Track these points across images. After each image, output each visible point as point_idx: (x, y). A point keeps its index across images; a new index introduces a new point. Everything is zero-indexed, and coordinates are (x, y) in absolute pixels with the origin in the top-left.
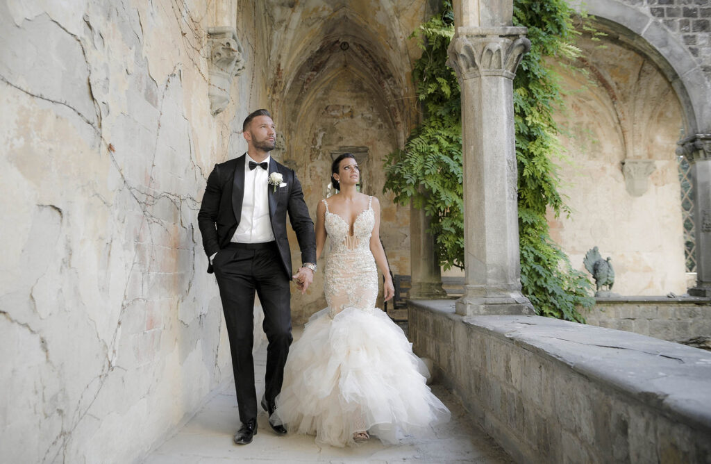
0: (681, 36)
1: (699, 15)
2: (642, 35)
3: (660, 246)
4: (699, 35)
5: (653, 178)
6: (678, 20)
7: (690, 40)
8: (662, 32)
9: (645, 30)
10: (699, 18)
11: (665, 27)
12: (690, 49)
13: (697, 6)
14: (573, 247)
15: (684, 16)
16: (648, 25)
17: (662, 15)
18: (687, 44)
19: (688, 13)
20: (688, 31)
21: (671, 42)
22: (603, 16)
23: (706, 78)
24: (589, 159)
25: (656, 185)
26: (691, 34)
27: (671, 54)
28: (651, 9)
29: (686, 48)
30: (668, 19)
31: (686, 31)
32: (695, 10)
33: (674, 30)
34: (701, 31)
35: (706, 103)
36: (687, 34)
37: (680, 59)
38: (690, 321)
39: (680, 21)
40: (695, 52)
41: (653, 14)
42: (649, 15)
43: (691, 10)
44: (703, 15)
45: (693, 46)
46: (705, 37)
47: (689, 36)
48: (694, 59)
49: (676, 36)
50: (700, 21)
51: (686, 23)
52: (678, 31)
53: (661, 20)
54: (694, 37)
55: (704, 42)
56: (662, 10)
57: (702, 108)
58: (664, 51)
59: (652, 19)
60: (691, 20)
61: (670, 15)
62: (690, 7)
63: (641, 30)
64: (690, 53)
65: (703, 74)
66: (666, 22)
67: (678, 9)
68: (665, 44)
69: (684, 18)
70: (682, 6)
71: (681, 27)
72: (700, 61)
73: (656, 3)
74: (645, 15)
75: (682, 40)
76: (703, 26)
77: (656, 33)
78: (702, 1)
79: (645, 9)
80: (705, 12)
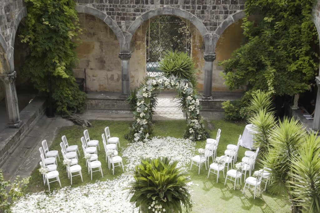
0: (116, 22)
1: (122, 15)
2: (104, 21)
3: (137, 70)
4: (122, 21)
5: (136, 47)
7: (119, 23)
8: (110, 20)
9: (105, 19)
10: (122, 16)
11: (112, 19)
12: (119, 26)
13: (122, 12)
14: (108, 69)
15: (118, 15)
16: (106, 18)
17: (110, 15)
18: (118, 24)
19: (119, 14)
20: (119, 20)
21: (113, 24)
22: (92, 14)
23: (124, 36)
24: (114, 40)
25: (137, 49)
26: (119, 21)
27: (113, 28)
28: (107, 12)
29: (118, 26)
30: (112, 16)
31: (118, 20)
32: (121, 13)
33: (114, 20)
34: (122, 20)
35: (123, 43)
36: (118, 21)
37: (116, 29)
38: (115, 104)
39: (116, 17)
40: (121, 27)
41: (107, 14)
42: (107, 15)
43: (120, 13)
44: (123, 15)
45: (120, 25)
46: (124, 22)
47: (119, 22)
48: (120, 29)
49: (114, 21)
50: (122, 17)
51: (117, 18)
52: (115, 20)
53: (110, 16)
54: (120, 22)
55: (123, 24)
56: (110, 13)
57: (122, 45)
58: (111, 27)
59: (107, 16)
60: (119, 16)
61: (113, 15)
62: (119, 12)
63: (104, 19)
64: (119, 27)
65: (123, 34)
66: (112, 17)
67: (116, 13)
68: (111, 24)
69: (117, 16)
70: (117, 12)
71: (116, 19)
72: (122, 30)
73: (108, 11)
74: (105, 15)
75: (116, 23)
76: (123, 19)
77: (108, 20)
78: (123, 10)
79: (105, 12)
80: (124, 14)
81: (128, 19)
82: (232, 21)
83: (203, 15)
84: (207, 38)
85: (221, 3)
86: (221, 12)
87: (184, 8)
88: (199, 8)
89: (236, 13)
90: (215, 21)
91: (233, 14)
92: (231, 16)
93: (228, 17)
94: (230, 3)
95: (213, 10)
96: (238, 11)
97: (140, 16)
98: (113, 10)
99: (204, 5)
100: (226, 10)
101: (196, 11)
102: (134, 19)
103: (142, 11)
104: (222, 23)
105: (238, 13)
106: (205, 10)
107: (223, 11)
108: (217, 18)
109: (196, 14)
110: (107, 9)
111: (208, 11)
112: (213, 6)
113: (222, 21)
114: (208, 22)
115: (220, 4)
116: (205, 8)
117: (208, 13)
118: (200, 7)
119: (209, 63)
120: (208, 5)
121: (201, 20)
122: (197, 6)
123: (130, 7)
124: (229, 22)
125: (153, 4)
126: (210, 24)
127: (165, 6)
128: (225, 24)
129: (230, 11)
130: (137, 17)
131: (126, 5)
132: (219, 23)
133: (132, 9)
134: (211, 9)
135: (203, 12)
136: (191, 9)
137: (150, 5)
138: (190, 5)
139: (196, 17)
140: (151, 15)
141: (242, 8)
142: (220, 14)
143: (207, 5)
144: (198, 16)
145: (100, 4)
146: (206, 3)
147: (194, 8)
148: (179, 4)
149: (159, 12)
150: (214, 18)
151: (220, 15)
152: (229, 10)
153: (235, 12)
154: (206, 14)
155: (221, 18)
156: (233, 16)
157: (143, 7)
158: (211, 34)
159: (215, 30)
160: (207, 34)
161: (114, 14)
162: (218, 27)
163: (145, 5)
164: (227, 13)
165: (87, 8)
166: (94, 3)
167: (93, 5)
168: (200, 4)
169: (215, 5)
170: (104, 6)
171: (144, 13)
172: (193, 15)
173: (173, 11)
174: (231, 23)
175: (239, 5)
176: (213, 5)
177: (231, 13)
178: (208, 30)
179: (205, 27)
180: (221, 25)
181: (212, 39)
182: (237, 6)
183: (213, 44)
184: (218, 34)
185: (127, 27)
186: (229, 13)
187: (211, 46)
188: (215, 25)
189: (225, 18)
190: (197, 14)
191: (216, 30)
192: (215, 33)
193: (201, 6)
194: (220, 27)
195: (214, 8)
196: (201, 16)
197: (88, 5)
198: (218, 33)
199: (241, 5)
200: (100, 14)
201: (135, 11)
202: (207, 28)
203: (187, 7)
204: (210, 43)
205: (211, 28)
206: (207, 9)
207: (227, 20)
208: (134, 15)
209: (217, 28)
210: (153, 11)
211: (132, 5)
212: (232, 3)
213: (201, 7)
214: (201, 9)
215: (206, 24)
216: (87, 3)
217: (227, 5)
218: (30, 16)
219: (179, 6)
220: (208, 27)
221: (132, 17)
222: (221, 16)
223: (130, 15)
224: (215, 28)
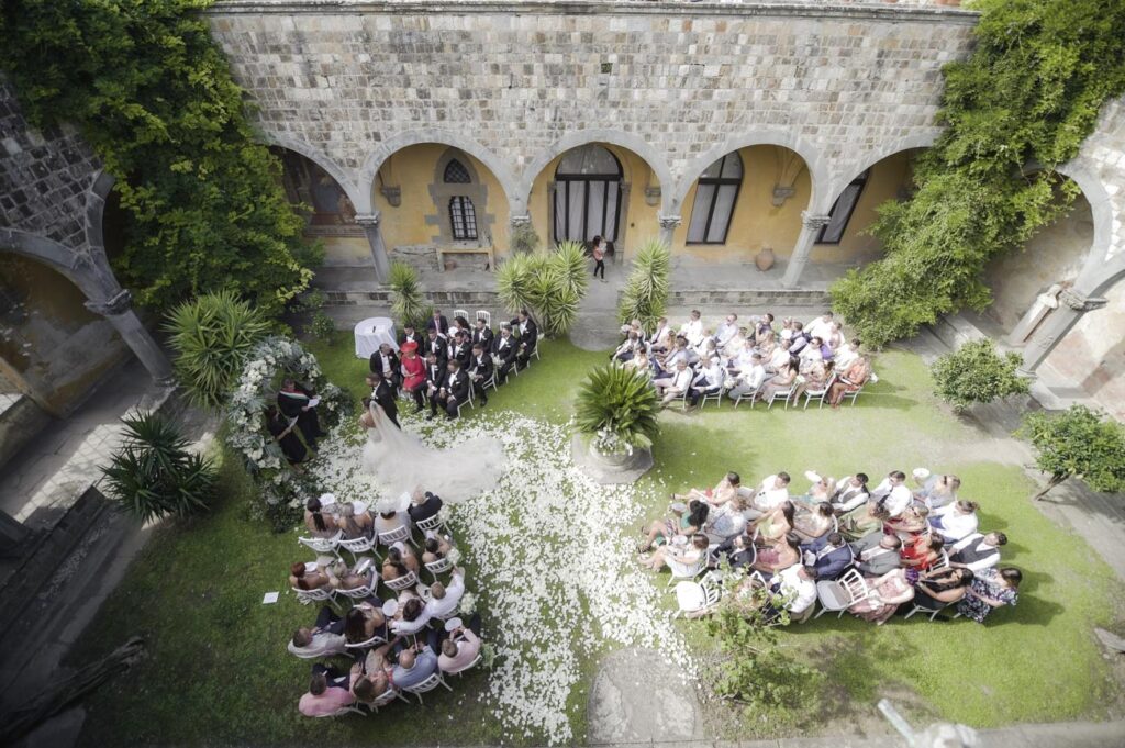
82: (99, 202)
83: (31, 218)
84: (86, 266)
85: (49, 170)
86: (65, 194)
88: (8, 204)
89: (94, 181)
90: (68, 219)
91: (91, 186)
92: (90, 193)
93: (88, 198)
94: (66, 163)
95: (45, 196)
96: (95, 175)
99: (13, 190)
100: (71, 183)
101: (8, 218)
104: (86, 216)
105: (98, 180)
106: (27, 204)
107: (66, 186)
108: (68, 210)
109: (13, 225)
111: (33, 202)
112: (37, 185)
113: (83, 212)
114: (56, 228)
115: (46, 173)
116: (20, 197)
117: (40, 207)
118: (7, 199)
120: (23, 188)
121: (38, 234)
124: (97, 206)
126: (66, 231)
128: (91, 213)
129: (82, 182)
132: (81, 219)
134: (39, 194)
135: (26, 212)
139: (21, 231)
141: (95, 165)
142: (65, 197)
143: (19, 188)
144: (22, 226)
146: (14, 185)
150: (63, 213)
151: (67, 199)
152: (78, 180)
153: (90, 179)
154: (37, 212)
155: (75, 206)
156: (94, 190)
158: (83, 252)
159: (84, 240)
160: (75, 257)
162: (85, 229)
164: (76, 188)
168: (3, 193)
169: (37, 181)
172: (10, 230)
174: (102, 209)
175: (86, 161)
176: (34, 182)
177: (85, 187)
178: (71, 247)
179: (60, 244)
180: (87, 222)
181: (96, 262)
182: (83, 165)
183: (104, 271)
184: (98, 244)
186: (80, 186)
187: (104, 278)
188: (76, 227)
189: (83, 201)
190: (15, 222)
191: (87, 238)
192: (90, 247)
193: (8, 195)
194: (89, 229)
195: (43, 188)
196: (30, 223)
198: (95, 242)
199: (90, 159)
202: (65, 244)
204: (98, 272)
205: (72, 238)
206: (29, 199)
207: (89, 203)
209: (83, 233)
212: (71, 163)
213: (12, 200)
214: (15, 203)
215: (56, 237)
217: (64, 170)
220: (67, 239)
222: (72, 201)
224: (82, 236)
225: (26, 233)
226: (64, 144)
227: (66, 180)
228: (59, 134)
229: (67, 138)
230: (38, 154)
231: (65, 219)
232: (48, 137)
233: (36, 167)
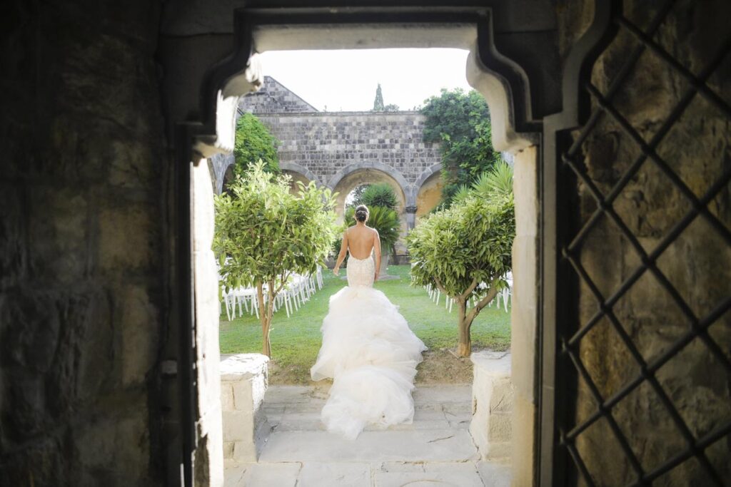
4: (323, 176)
6: (317, 171)
10: (323, 171)
16: (308, 173)
18: (319, 179)
19: (320, 169)
26: (320, 176)
28: (309, 168)
40: (321, 181)
51: (319, 172)
52: (317, 175)
56: (312, 168)
60: (321, 171)
62: (321, 167)
66: (313, 172)
67: (317, 168)
73: (310, 166)
76: (324, 173)
77: (310, 175)
78: (324, 165)
79: (307, 168)
80: (325, 169)
81: (328, 173)
82: (430, 172)
83: (401, 167)
84: (408, 189)
85: (419, 156)
86: (419, 165)
87: (383, 161)
88: (398, 161)
91: (431, 166)
92: (428, 168)
93: (426, 169)
94: (427, 156)
95: (411, 163)
96: (435, 163)
97: (341, 170)
98: (314, 165)
100: (423, 163)
101: (395, 164)
102: (335, 173)
103: (343, 165)
104: (421, 175)
105: (435, 165)
106: (404, 163)
107: (421, 163)
108: (416, 170)
110: (308, 165)
111: (406, 163)
113: (421, 173)
114: (407, 174)
115: (417, 157)
116: (403, 161)
117: (407, 166)
119: (412, 215)
120: (406, 158)
121: (400, 173)
122: (395, 159)
123: (331, 162)
124: (428, 173)
125: (353, 158)
126: (410, 176)
127: (365, 160)
128: (423, 175)
130: (338, 171)
131: (327, 161)
132: (418, 175)
133: (333, 164)
134: (409, 162)
135: (401, 165)
136: (390, 162)
137: (350, 159)
138: (389, 158)
139: (395, 170)
140: (351, 169)
141: (438, 160)
143: (404, 158)
144: (397, 169)
145: (302, 161)
147: (393, 161)
148: (378, 157)
149: (359, 165)
150: (413, 170)
152: (426, 163)
153: (432, 164)
154: (405, 166)
155: (419, 170)
156: (431, 168)
157: (343, 161)
158: (411, 186)
159: (414, 182)
160: (407, 185)
161: (315, 169)
162: (417, 179)
163: (345, 160)
164: (424, 165)
165: (290, 164)
166: (297, 160)
167: (296, 162)
169: (413, 158)
170: (306, 162)
171: (344, 167)
172: (393, 168)
173: (373, 165)
174: (429, 175)
175: (435, 158)
176: (411, 158)
177: (428, 165)
178: (408, 182)
179: (405, 179)
180: (420, 177)
181: (413, 191)
183: (413, 195)
184: (418, 186)
185: (328, 181)
187: (411, 197)
188: (414, 177)
189: (424, 170)
190: (396, 166)
191: (416, 182)
192: (414, 185)
193: (400, 159)
194: (419, 179)
195: (412, 160)
196: (400, 169)
197: (292, 162)
198: (418, 184)
199: (437, 158)
200: (302, 170)
201: (336, 165)
203: (386, 161)
204: (411, 194)
205: (410, 179)
207: (425, 171)
208: (335, 169)
210: (354, 165)
211: (333, 160)
212: (429, 157)
215: (405, 176)
216: (289, 159)
217: (424, 158)
218: (237, 165)
219: (378, 160)
220: (408, 179)
221: (333, 171)
222: (420, 168)
223: (330, 169)
224: (415, 180)
225: (397, 171)
226: (431, 150)
227: (422, 161)
228: (431, 146)
229: (433, 149)
230: (418, 151)
231: (413, 173)
232: (426, 147)
233: (415, 154)
